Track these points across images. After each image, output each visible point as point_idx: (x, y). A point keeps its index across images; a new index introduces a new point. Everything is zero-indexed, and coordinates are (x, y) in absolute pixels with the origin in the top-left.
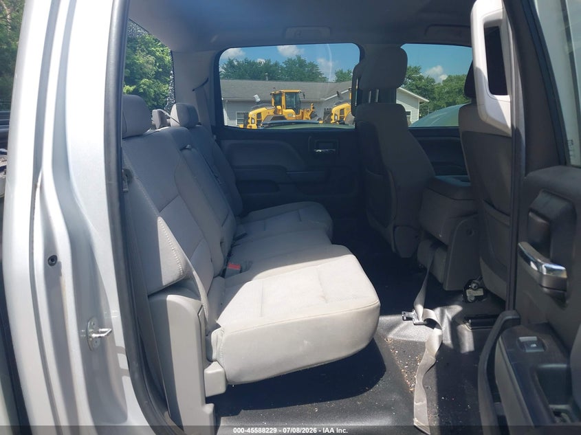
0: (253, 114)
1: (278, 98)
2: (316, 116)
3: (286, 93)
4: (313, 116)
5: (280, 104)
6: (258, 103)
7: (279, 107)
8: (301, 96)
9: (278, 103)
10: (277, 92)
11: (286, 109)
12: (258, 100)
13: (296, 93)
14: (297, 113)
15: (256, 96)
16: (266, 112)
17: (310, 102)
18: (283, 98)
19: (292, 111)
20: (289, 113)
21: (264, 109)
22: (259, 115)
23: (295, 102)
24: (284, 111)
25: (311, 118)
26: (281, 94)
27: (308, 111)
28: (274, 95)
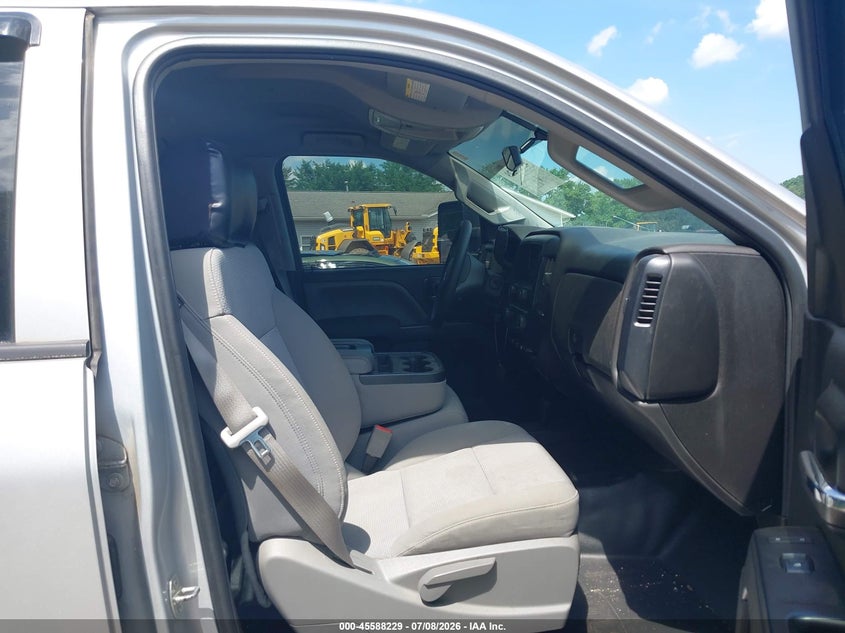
0: (322, 238)
1: (358, 216)
2: (414, 238)
3: (370, 209)
4: (409, 239)
5: (362, 224)
6: (330, 223)
7: (360, 228)
8: (391, 212)
9: (359, 222)
10: (357, 208)
11: (371, 230)
12: (330, 219)
13: (384, 208)
14: (387, 235)
15: (327, 214)
16: (342, 235)
17: (404, 221)
18: (366, 216)
19: (379, 233)
20: (374, 236)
21: (338, 231)
22: (331, 240)
23: (383, 221)
24: (368, 233)
25: (407, 242)
26: (362, 210)
27: (402, 233)
28: (354, 212)
